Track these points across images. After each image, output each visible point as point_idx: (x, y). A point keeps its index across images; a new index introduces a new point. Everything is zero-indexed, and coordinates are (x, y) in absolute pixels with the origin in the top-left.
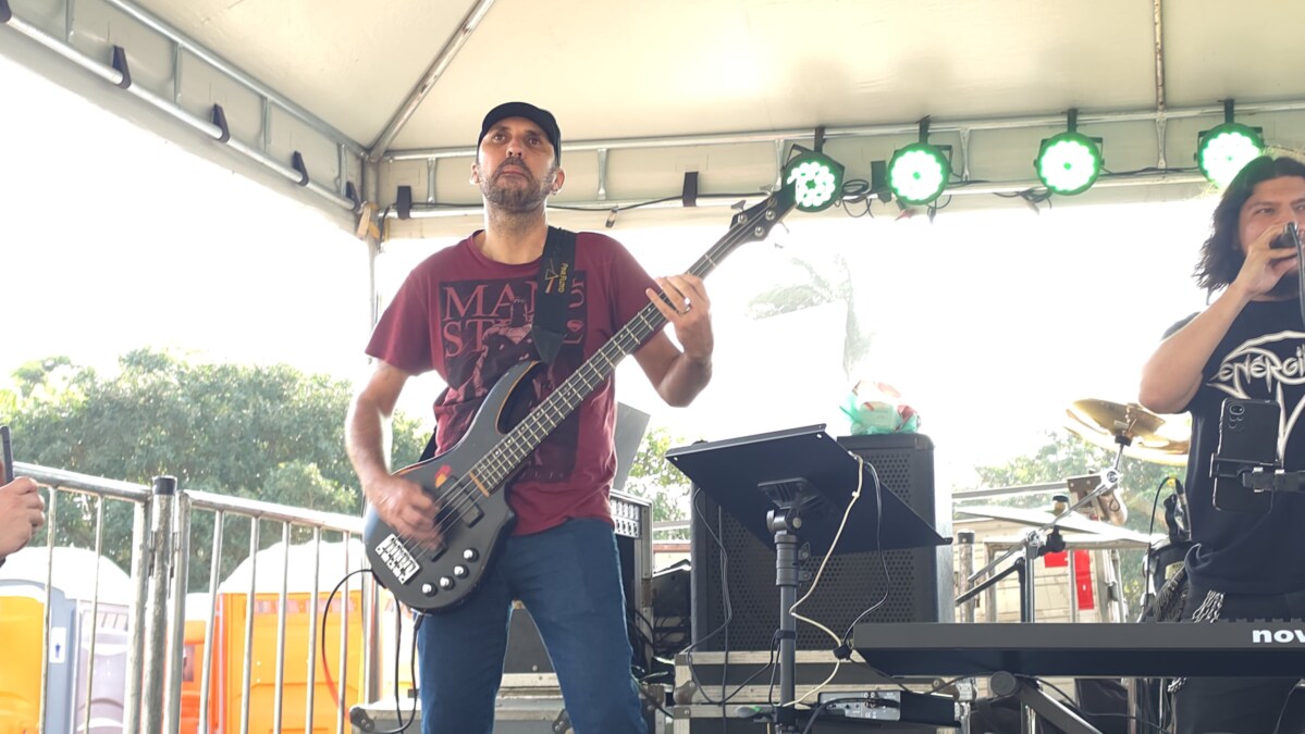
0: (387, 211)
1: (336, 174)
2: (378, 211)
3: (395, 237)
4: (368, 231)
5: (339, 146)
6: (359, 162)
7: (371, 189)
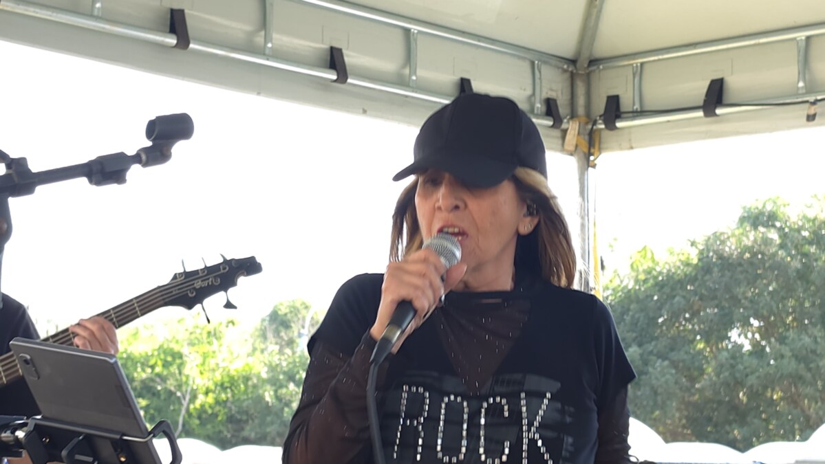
0: (595, 123)
1: (529, 92)
2: (587, 123)
3: (607, 149)
4: (577, 146)
5: (533, 63)
6: (567, 75)
7: (581, 101)
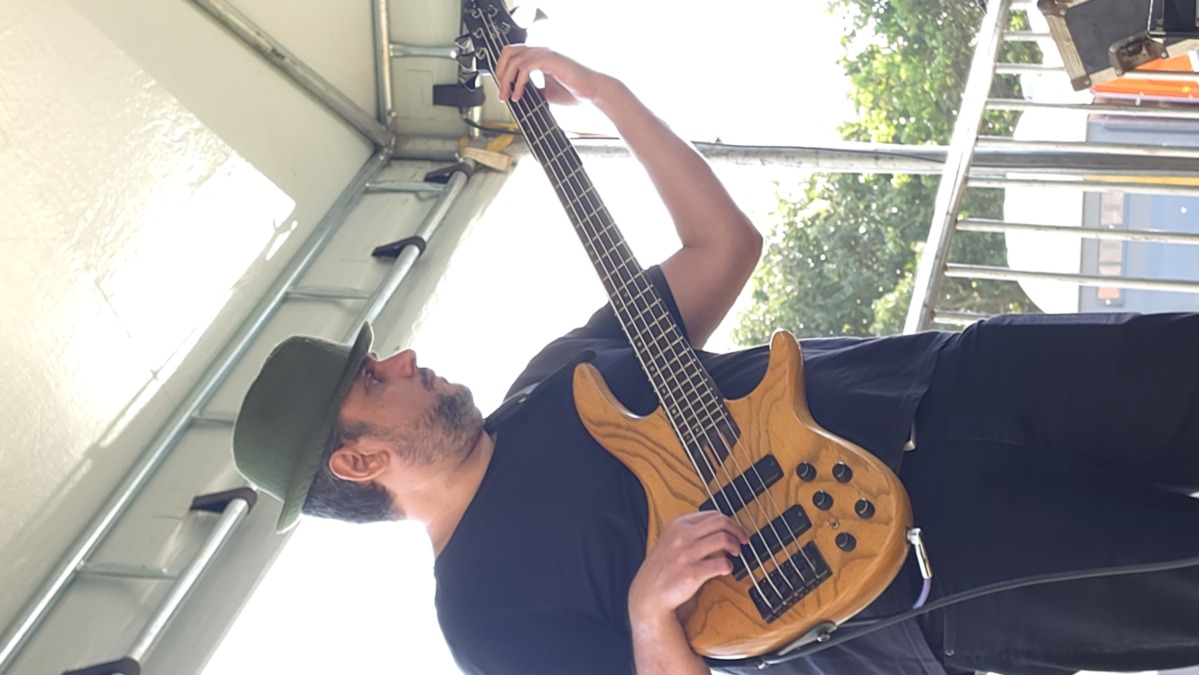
0: (471, 123)
1: (411, 197)
2: (471, 137)
5: (368, 191)
6: (395, 164)
7: (436, 146)
